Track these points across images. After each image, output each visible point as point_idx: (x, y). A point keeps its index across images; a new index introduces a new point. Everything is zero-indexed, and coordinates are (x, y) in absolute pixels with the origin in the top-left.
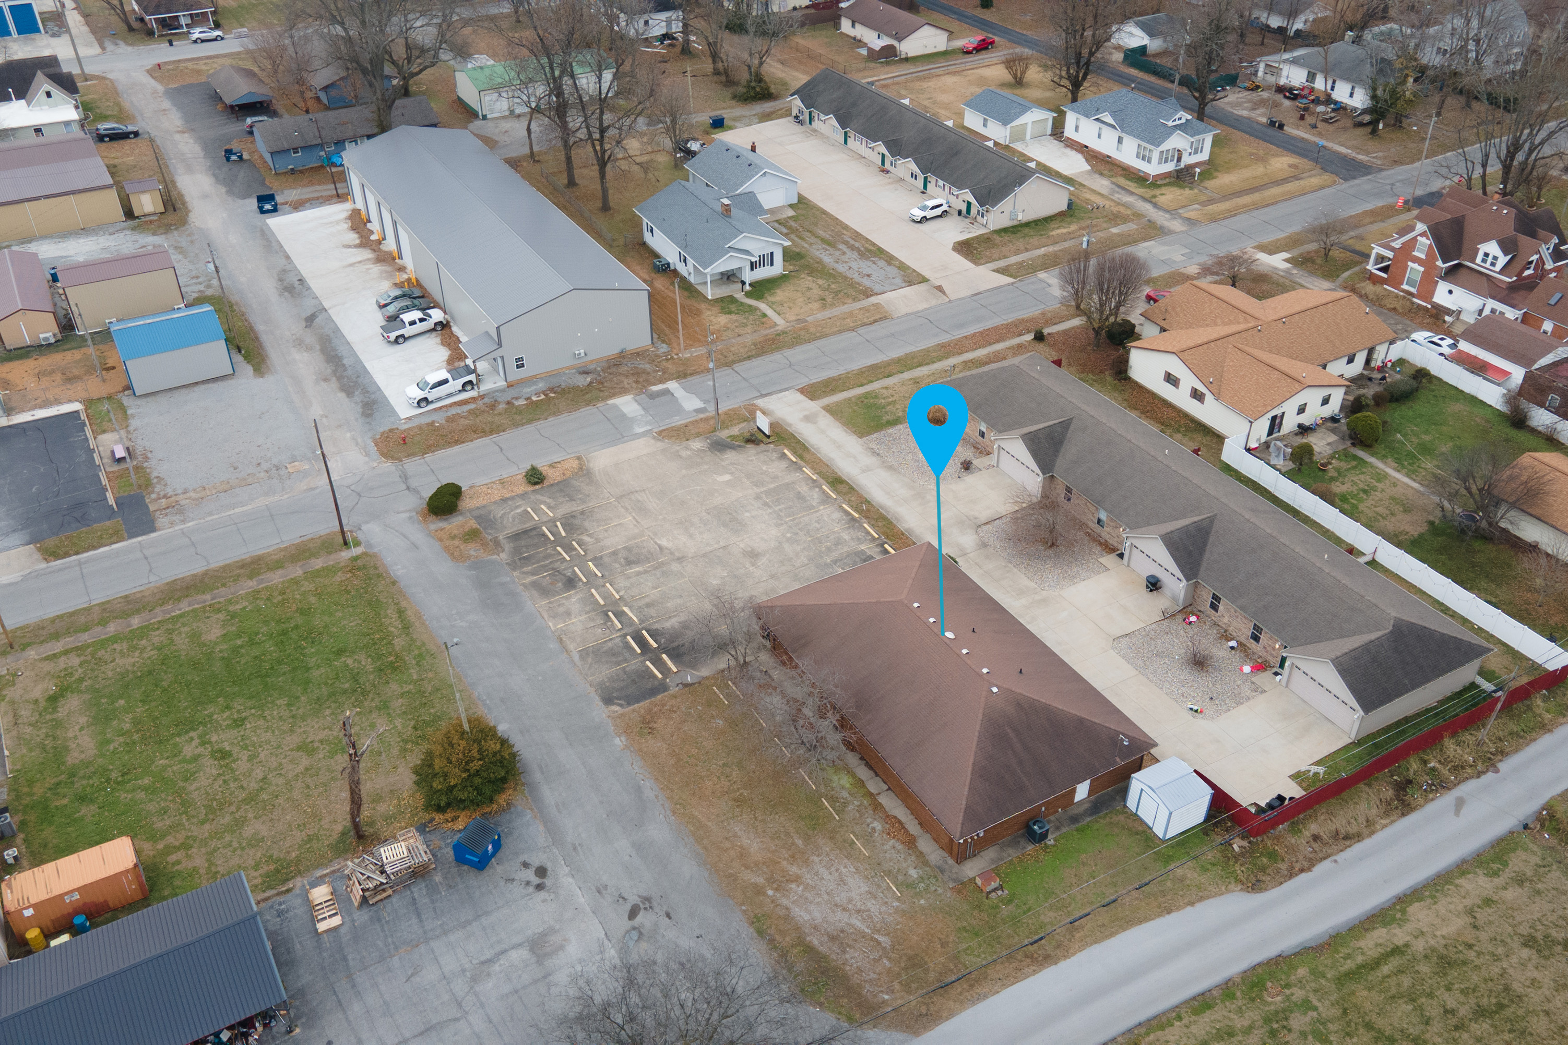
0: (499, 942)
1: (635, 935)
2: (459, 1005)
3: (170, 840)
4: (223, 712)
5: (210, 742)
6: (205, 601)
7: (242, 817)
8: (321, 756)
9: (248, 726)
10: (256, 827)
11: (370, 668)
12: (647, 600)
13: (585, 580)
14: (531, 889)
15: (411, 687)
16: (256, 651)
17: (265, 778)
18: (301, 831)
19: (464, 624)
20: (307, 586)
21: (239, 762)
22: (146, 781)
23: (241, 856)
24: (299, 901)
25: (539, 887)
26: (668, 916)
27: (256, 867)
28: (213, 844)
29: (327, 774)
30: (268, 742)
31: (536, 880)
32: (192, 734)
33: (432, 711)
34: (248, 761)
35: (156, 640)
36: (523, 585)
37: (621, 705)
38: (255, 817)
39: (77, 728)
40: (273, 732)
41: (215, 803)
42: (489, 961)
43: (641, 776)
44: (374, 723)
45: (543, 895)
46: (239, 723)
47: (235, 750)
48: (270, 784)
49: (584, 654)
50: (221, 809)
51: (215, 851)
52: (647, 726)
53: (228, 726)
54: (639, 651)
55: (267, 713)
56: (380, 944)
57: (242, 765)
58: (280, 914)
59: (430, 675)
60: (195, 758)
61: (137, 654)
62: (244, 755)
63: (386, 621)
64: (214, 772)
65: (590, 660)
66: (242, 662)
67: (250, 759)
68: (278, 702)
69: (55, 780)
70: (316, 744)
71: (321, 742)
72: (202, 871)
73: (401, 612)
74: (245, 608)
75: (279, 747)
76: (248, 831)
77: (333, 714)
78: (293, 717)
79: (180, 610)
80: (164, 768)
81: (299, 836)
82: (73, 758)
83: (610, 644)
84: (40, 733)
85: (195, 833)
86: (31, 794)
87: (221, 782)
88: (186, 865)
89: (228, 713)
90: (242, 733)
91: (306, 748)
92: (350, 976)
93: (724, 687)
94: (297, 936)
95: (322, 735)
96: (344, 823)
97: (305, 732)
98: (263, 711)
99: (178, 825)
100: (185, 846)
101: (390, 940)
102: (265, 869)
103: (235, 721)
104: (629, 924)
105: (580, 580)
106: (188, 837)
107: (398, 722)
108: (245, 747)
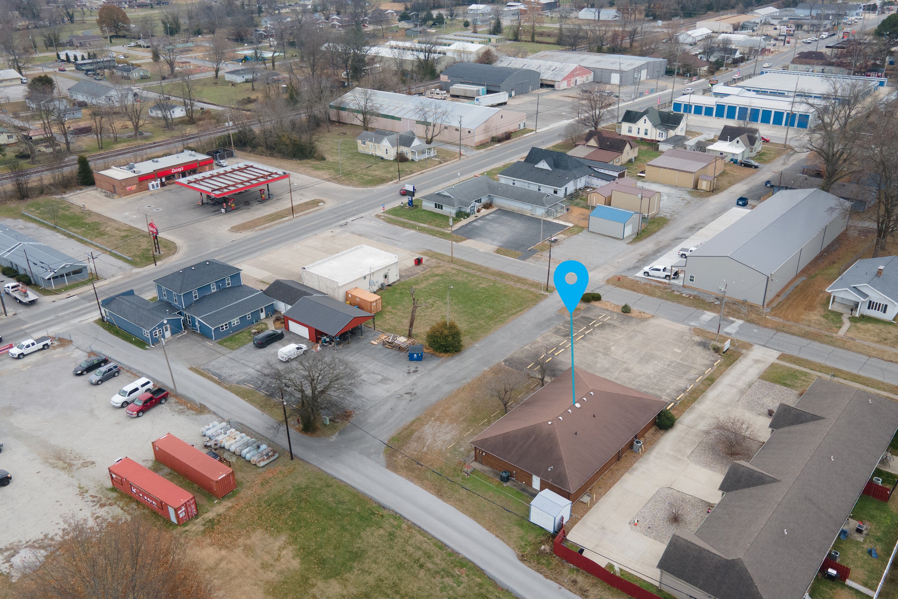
1: (399, 396)
13: (570, 338)
25: (409, 373)
26: (410, 401)
31: (411, 371)
36: (556, 327)
43: (472, 378)
45: (406, 374)
49: (529, 349)
52: (499, 372)
53: (444, 303)
63: (514, 310)
104: (402, 395)
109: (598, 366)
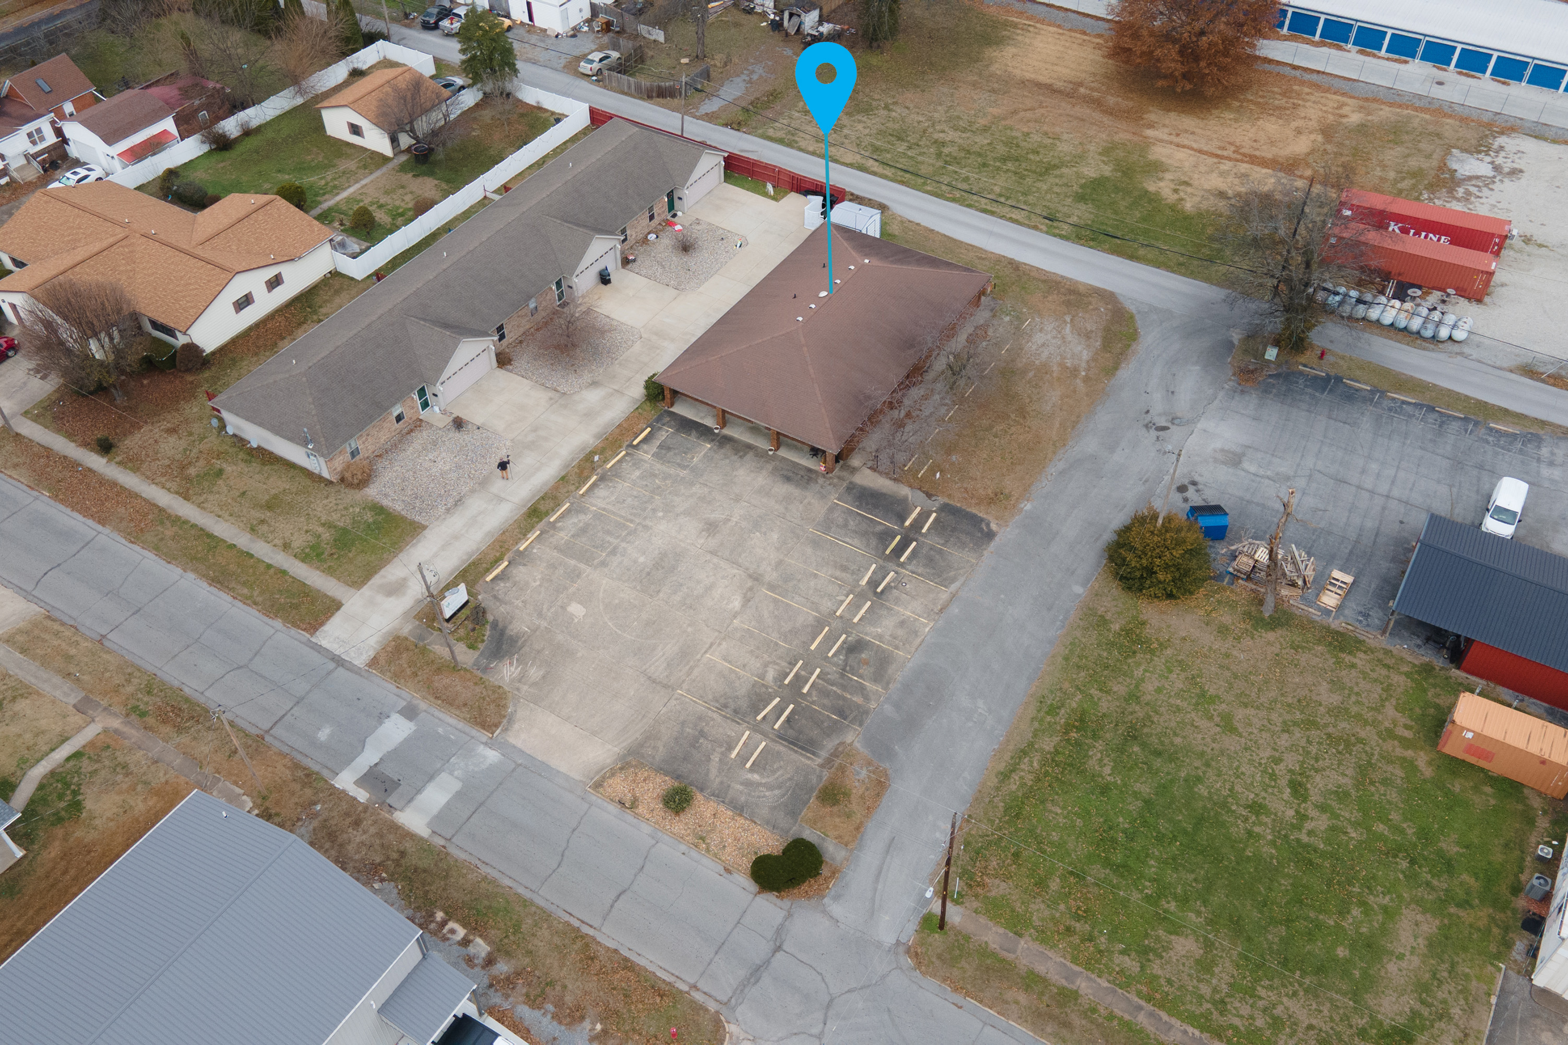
0: (1253, 481)
1: (1176, 422)
2: (1310, 476)
3: (1399, 752)
4: (1258, 835)
5: (1297, 812)
6: (1151, 1015)
7: (1330, 716)
8: (1224, 706)
9: (1252, 796)
10: (1328, 697)
11: (1100, 745)
12: (838, 573)
13: (844, 636)
14: (1200, 487)
15: (1092, 691)
16: (1170, 876)
17: (1283, 731)
18: (1298, 660)
19: (980, 703)
20: (1039, 911)
21: (1290, 766)
22: (1380, 828)
23: (1357, 684)
24: (1346, 612)
25: (1194, 483)
26: (1148, 412)
27: (1353, 666)
28: (1369, 716)
29: (1235, 685)
30: (1251, 762)
31: (1191, 489)
32: (1305, 838)
33: (1105, 654)
34: (1281, 760)
35: (1245, 1010)
36: (886, 688)
37: (988, 525)
38: (1320, 705)
39: (1404, 965)
40: (1237, 768)
41: (1341, 748)
42: (1268, 478)
43: (1049, 477)
44: (1155, 691)
45: (1197, 478)
46: (1257, 808)
47: (1283, 782)
48: (1284, 722)
49: (945, 583)
50: (1341, 738)
51: (1372, 709)
52: (998, 498)
53: (1268, 813)
54: (914, 544)
55: (1225, 792)
56: (1322, 541)
57: (1291, 761)
58: (1366, 616)
59: (1066, 685)
60: (1323, 808)
61: (1279, 1011)
62: (1280, 769)
63: (1029, 779)
64: (1318, 778)
65: (952, 574)
66: (1193, 876)
67: (1277, 761)
68: (1206, 794)
69: (1462, 913)
70: (1217, 719)
71: (1211, 718)
72: (1393, 701)
73: (1005, 776)
74: (1123, 952)
75: (1246, 749)
76: (1335, 699)
77: (1175, 734)
78: (1208, 765)
79: (1185, 1032)
80: (1356, 825)
81: (1304, 658)
82: (1430, 926)
83: (920, 570)
84: (1446, 995)
85: (1376, 737)
86: (1492, 919)
87: (1321, 762)
88: (1402, 720)
89: (1257, 829)
90: (1263, 794)
91: (1228, 725)
92: (1357, 542)
93: (914, 472)
94: (1368, 592)
95: (1203, 724)
96: (1264, 635)
97: (1214, 741)
98: (1226, 797)
99: (1383, 758)
100: (1390, 734)
101: (1314, 537)
102: (1348, 658)
103: (1257, 814)
104: (1173, 428)
105: (844, 642)
106: (1384, 740)
107: (1138, 673)
108: (1273, 777)
109: (775, 536)
